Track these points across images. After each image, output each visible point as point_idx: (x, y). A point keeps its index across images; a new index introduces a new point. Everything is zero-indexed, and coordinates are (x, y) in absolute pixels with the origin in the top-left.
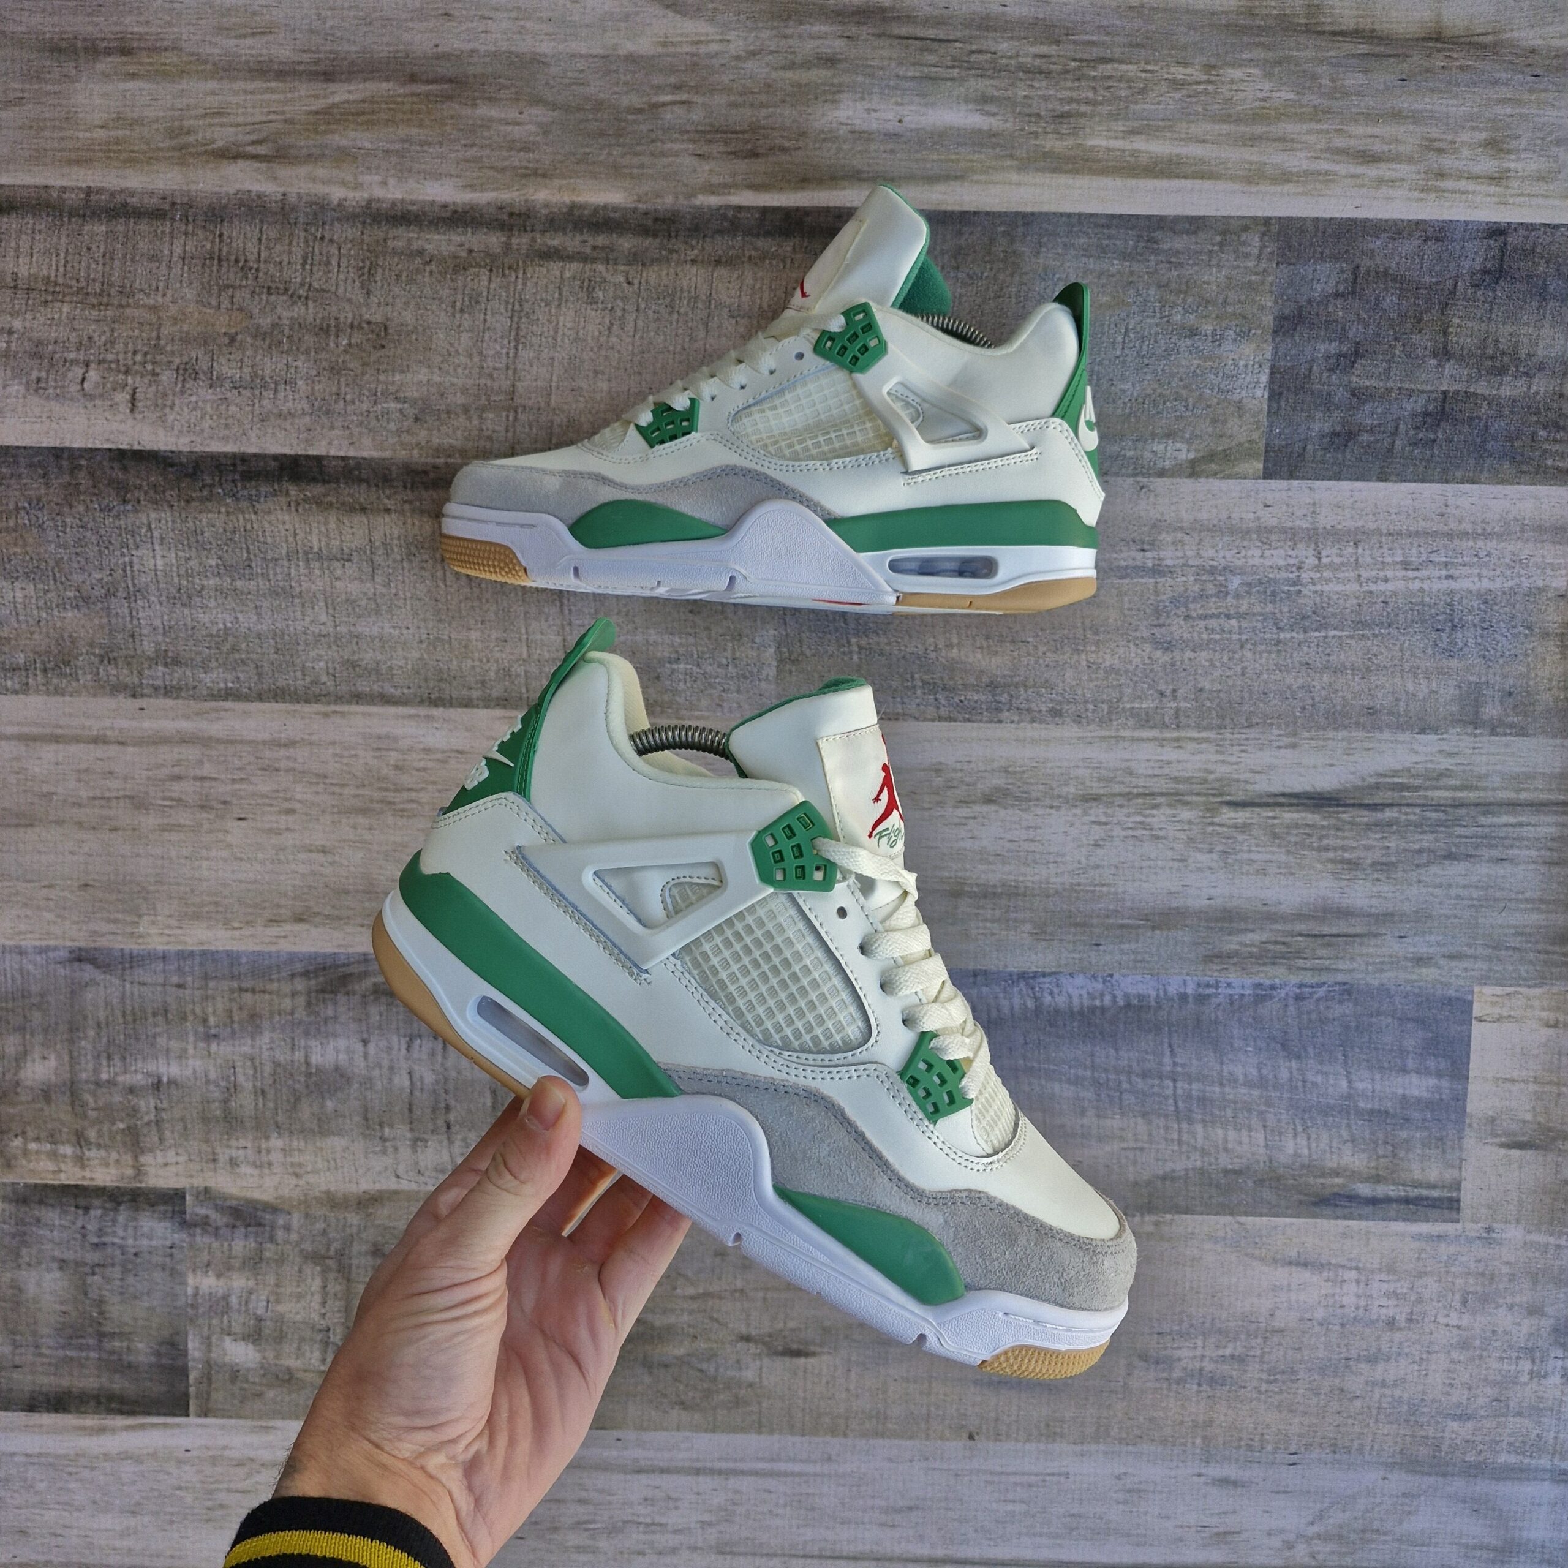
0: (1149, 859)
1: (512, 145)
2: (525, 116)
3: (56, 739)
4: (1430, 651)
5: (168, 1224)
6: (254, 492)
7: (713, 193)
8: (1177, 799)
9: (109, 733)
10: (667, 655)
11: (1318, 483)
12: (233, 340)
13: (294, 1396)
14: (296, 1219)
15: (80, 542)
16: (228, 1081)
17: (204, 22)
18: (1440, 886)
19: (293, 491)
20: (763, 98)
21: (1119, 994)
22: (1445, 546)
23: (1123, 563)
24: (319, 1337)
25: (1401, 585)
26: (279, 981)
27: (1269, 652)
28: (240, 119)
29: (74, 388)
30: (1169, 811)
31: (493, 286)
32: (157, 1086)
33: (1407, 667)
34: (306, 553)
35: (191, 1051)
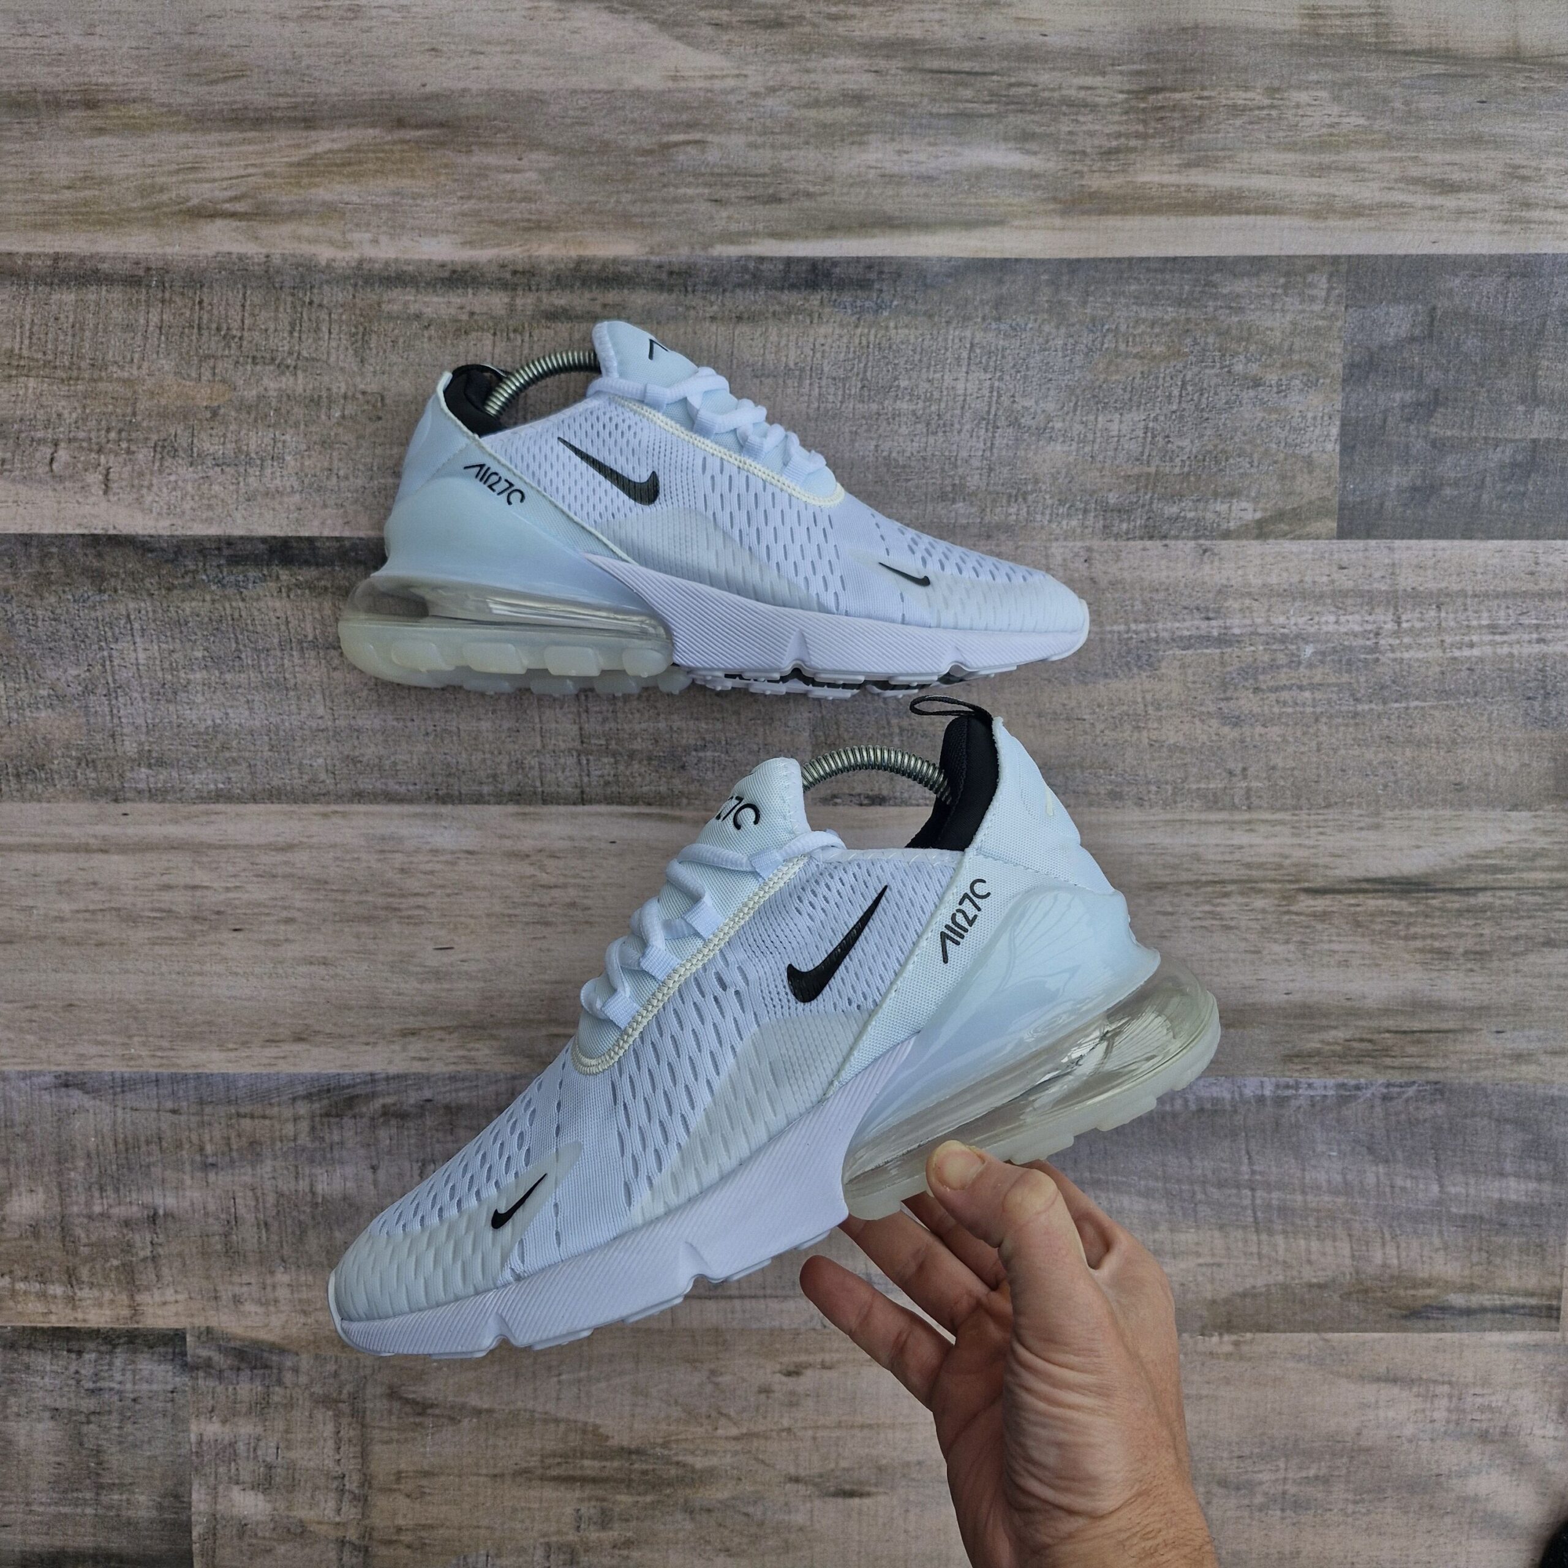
0: (1220, 951)
1: (511, 195)
2: (524, 163)
3: (36, 849)
4: (1520, 720)
5: (169, 1368)
6: (241, 578)
7: (732, 243)
8: (1249, 886)
9: (92, 841)
10: (692, 742)
11: (1397, 543)
12: (215, 413)
13: (307, 1550)
14: (305, 1361)
15: (53, 636)
16: (228, 1213)
17: (172, 68)
18: (1540, 976)
19: (284, 575)
20: (785, 139)
21: (1191, 1097)
22: (1536, 608)
23: (1186, 633)
24: (335, 1484)
25: (1488, 650)
26: (279, 1105)
27: (1347, 725)
28: (217, 174)
29: (42, 470)
30: (1241, 900)
31: (497, 351)
32: (153, 1219)
33: (1495, 739)
34: (300, 642)
35: (188, 1182)
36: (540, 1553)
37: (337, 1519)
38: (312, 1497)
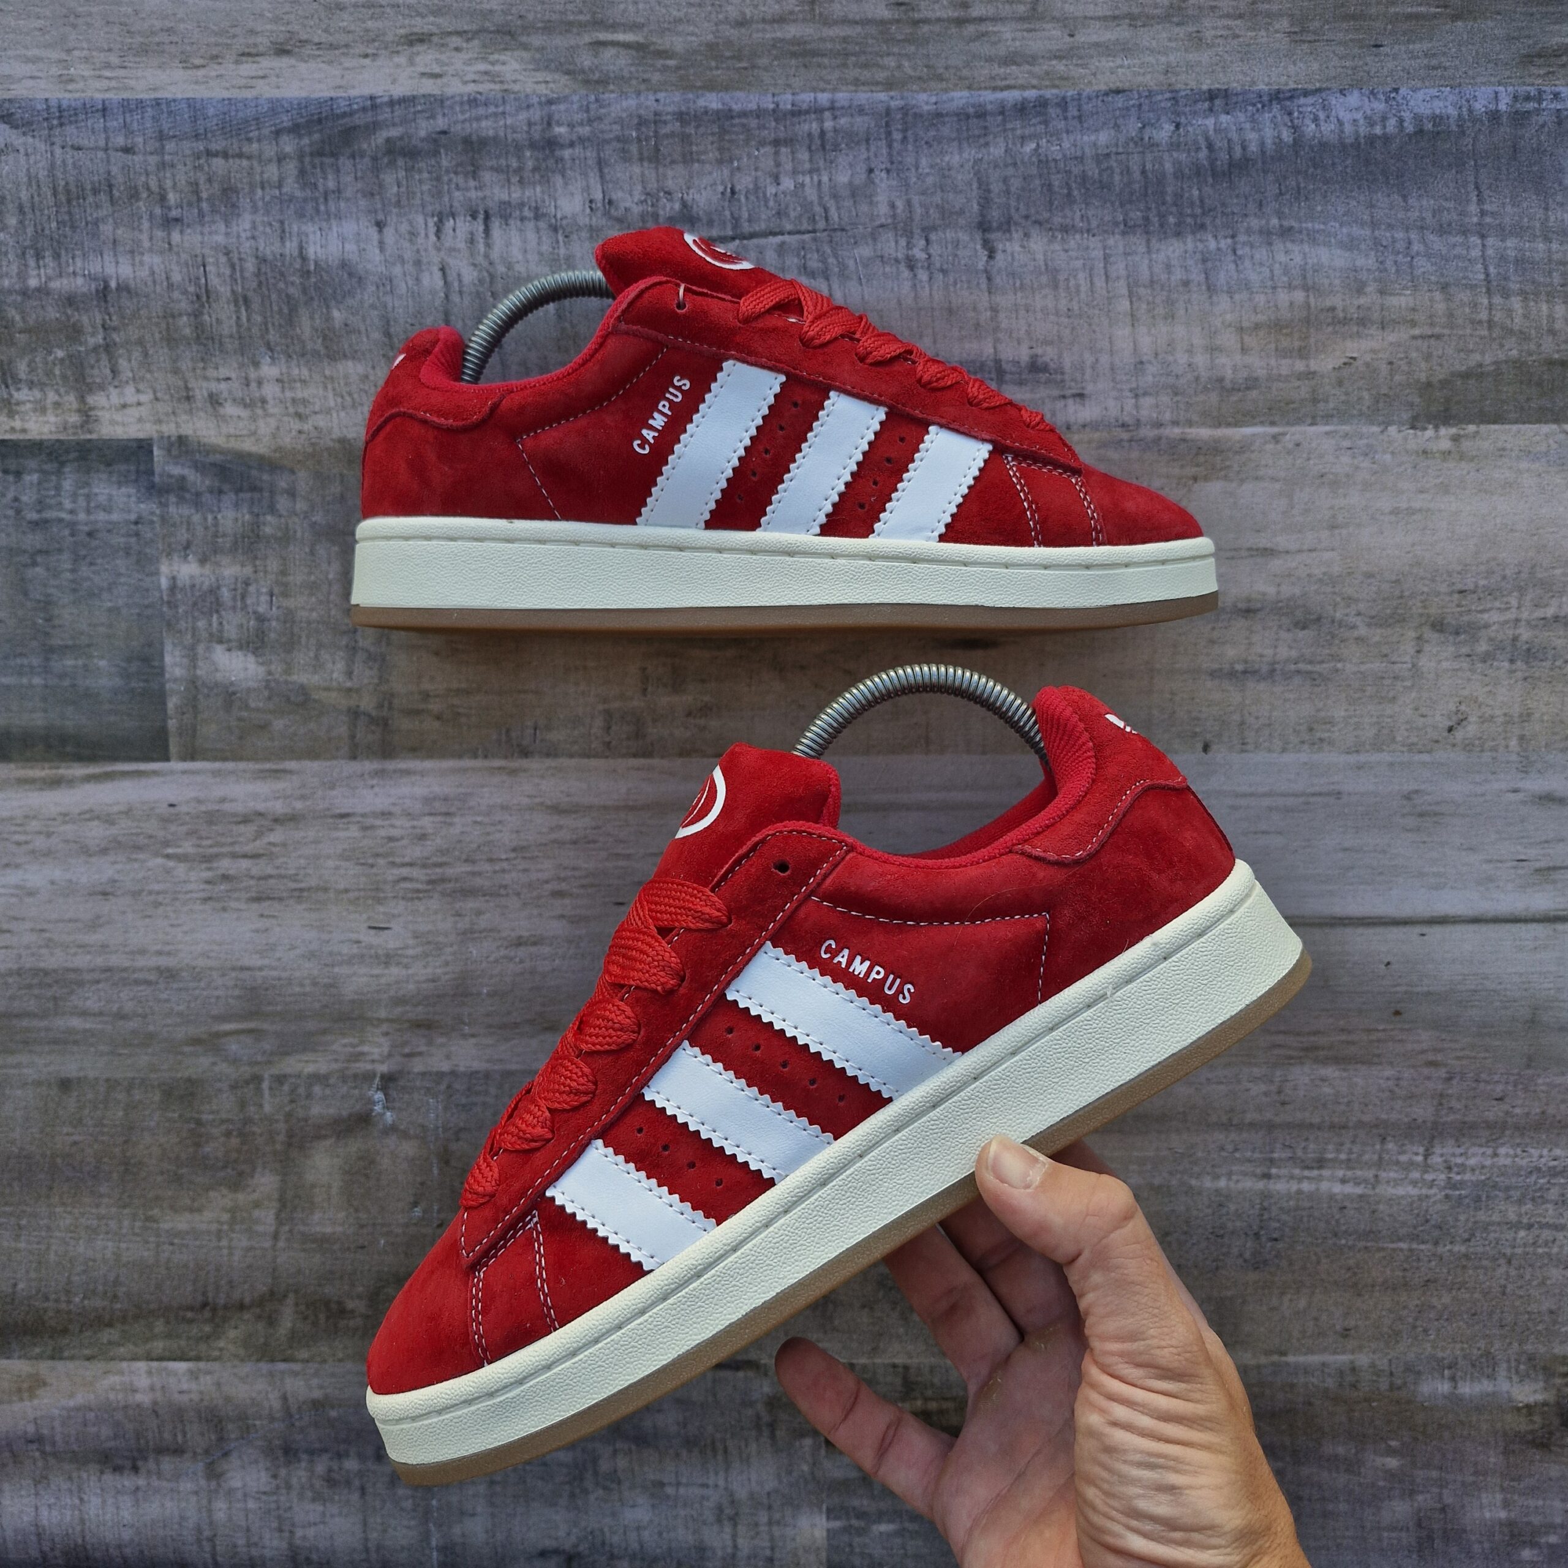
5: (132, 491)
13: (312, 725)
14: (303, 480)
16: (197, 284)
21: (1407, 115)
26: (259, 140)
32: (103, 293)
35: (146, 244)
36: (599, 722)
37: (349, 684)
38: (317, 657)
